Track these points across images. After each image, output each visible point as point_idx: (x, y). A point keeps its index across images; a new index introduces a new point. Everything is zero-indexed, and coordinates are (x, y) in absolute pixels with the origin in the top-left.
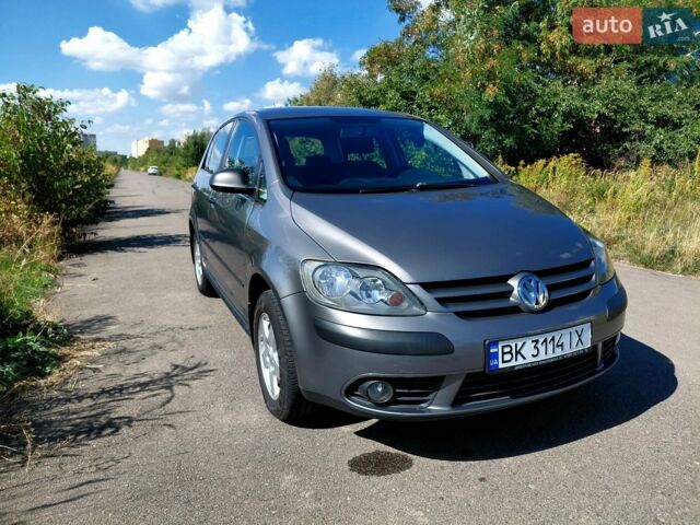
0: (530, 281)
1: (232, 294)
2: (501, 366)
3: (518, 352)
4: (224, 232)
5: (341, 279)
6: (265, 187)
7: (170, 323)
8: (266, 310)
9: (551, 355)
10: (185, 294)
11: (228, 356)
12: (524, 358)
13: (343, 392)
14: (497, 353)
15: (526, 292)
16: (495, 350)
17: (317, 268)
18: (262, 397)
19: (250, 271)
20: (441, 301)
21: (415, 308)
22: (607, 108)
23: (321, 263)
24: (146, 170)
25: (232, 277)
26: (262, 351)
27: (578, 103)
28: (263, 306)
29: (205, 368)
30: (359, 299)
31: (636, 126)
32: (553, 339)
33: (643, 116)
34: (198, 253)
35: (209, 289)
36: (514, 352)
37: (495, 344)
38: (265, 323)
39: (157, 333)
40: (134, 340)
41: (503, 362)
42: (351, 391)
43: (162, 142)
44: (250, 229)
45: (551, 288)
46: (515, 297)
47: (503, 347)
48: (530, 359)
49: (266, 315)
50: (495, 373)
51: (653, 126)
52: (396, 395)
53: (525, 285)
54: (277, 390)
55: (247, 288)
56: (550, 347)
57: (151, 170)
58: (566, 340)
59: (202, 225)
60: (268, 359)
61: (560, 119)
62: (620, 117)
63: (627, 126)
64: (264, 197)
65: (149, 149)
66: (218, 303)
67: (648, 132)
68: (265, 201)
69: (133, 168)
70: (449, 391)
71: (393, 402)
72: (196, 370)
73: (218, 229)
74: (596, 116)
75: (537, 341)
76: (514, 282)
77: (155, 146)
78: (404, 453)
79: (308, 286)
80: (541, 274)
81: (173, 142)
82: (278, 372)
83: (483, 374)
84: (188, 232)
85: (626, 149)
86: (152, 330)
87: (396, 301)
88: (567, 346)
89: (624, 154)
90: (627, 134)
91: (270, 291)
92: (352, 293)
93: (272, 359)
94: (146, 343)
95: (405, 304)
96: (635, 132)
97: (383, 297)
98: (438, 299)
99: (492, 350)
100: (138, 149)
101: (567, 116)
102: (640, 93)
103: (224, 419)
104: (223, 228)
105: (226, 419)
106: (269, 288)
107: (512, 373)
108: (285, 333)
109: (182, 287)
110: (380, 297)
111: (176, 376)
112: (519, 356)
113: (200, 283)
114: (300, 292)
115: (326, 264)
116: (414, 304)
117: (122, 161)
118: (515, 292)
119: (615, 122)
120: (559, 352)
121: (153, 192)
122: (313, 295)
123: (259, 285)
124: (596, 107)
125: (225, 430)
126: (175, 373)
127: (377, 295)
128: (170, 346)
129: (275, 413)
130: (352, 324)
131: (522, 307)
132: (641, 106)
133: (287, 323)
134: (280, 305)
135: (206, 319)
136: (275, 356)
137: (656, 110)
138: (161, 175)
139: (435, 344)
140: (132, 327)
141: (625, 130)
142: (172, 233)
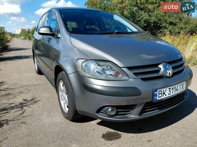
0: (167, 65)
1: (48, 73)
2: (158, 99)
4: (45, 53)
5: (93, 66)
6: (59, 32)
7: (26, 84)
8: (62, 79)
9: (174, 94)
10: (32, 74)
11: (47, 95)
12: (166, 95)
13: (96, 112)
14: (157, 94)
15: (166, 70)
17: (83, 63)
18: (61, 110)
19: (54, 65)
20: (135, 74)
21: (124, 77)
22: (156, 19)
23: (85, 60)
24: (21, 38)
25: (48, 68)
26: (60, 94)
27: (148, 18)
28: (60, 78)
29: (36, 100)
30: (101, 74)
31: (164, 25)
32: (175, 88)
33: (166, 21)
34: (36, 60)
35: (40, 72)
36: (162, 93)
37: (156, 90)
38: (61, 84)
39: (21, 87)
40: (12, 90)
41: (159, 97)
42: (99, 111)
43: (26, 30)
44: (54, 49)
45: (173, 68)
46: (162, 72)
47: (159, 91)
48: (168, 96)
49: (61, 81)
51: (168, 25)
52: (118, 112)
53: (165, 67)
54: (67, 109)
55: (54, 71)
56: (174, 90)
57: (22, 38)
58: (179, 88)
59: (37, 52)
60: (63, 97)
61: (143, 22)
62: (160, 22)
63: (161, 24)
64: (59, 36)
65: (21, 32)
66: (43, 77)
67: (167, 26)
68: (59, 38)
69: (17, 37)
70: (138, 109)
71: (116, 115)
72: (33, 101)
73: (43, 53)
74: (153, 21)
75: (170, 89)
76: (161, 66)
77: (23, 31)
78: (117, 132)
79: (80, 69)
80: (170, 63)
81: (29, 30)
82: (68, 102)
83: (151, 102)
84: (32, 54)
85: (161, 31)
86: (20, 86)
87: (117, 74)
88: (179, 90)
89: (161, 32)
90: (162, 27)
91: (63, 72)
92: (97, 72)
93: (64, 98)
94: (17, 91)
95: (120, 76)
96: (164, 26)
97: (111, 73)
98: (134, 73)
99: (155, 93)
100: (18, 32)
101: (145, 21)
102: (165, 15)
103: (46, 120)
104: (45, 52)
105: (48, 120)
106: (63, 71)
107: (162, 101)
108: (70, 88)
109: (31, 72)
110: (109, 73)
111: (24, 103)
112: (164, 95)
113: (37, 70)
114: (77, 72)
115: (87, 60)
116: (124, 75)
117: (13, 35)
118: (162, 70)
119: (158, 23)
120: (177, 92)
121: (23, 44)
122: (82, 73)
123: (59, 69)
124: (153, 19)
125: (47, 125)
126: (25, 102)
127: (108, 72)
128: (25, 92)
129: (67, 118)
130: (98, 84)
131: (164, 76)
132: (165, 19)
133: (71, 85)
134: (68, 77)
135: (39, 82)
136: (66, 96)
137: (169, 20)
138: (25, 39)
139: (134, 92)
140: (13, 86)
141: (161, 26)
142: (28, 55)
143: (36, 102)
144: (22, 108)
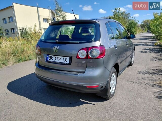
143: (138, 72)
144: (146, 72)
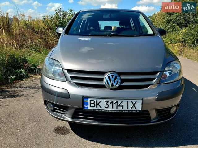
3: (97, 104)
16: (87, 101)
36: (96, 103)
41: (90, 106)
47: (90, 101)
50: (86, 110)
75: (108, 102)
112: (98, 106)
